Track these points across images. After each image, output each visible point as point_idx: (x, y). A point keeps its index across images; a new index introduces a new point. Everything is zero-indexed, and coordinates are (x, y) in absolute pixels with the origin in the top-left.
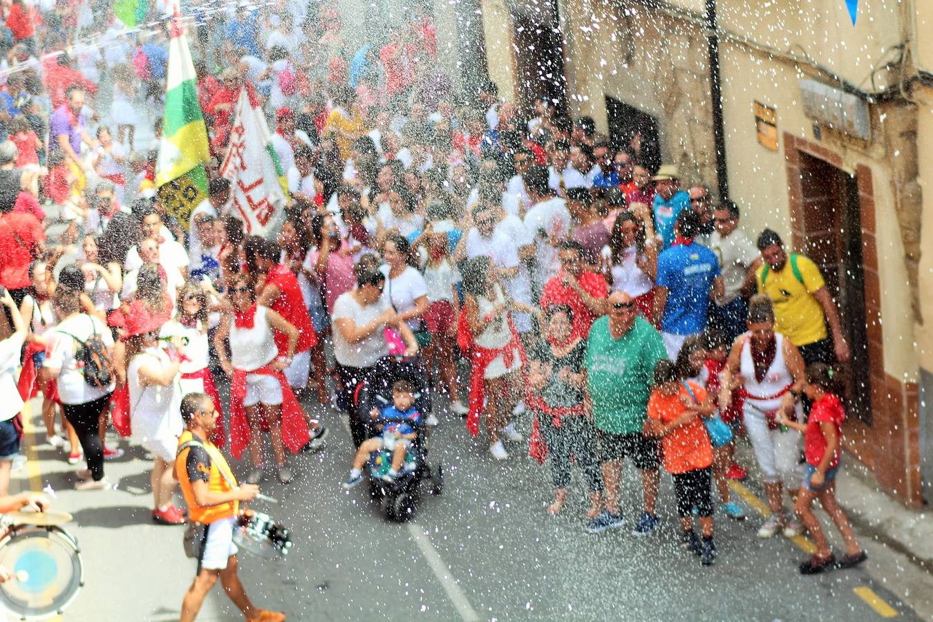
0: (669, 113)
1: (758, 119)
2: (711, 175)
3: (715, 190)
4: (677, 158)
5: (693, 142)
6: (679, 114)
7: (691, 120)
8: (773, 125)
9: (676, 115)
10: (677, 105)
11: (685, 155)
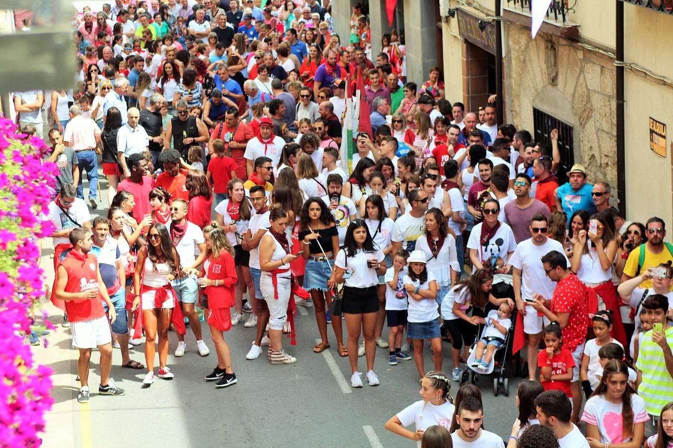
0: (583, 125)
1: (652, 132)
2: (612, 174)
3: (615, 184)
4: (587, 159)
5: (599, 146)
6: (590, 126)
7: (599, 130)
8: (664, 137)
9: (588, 126)
10: (588, 118)
11: (593, 156)
